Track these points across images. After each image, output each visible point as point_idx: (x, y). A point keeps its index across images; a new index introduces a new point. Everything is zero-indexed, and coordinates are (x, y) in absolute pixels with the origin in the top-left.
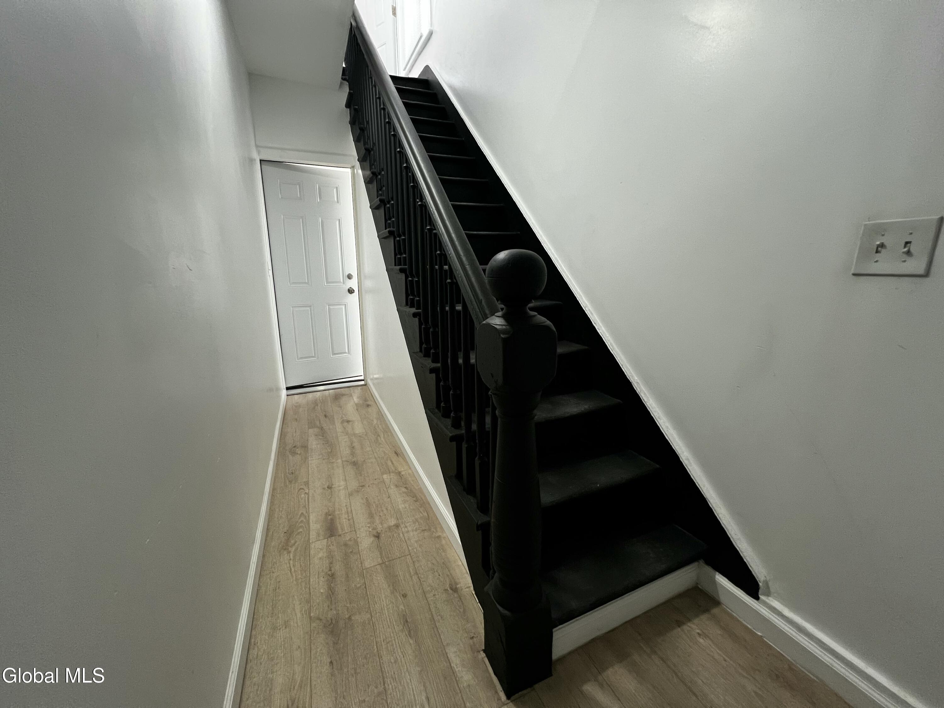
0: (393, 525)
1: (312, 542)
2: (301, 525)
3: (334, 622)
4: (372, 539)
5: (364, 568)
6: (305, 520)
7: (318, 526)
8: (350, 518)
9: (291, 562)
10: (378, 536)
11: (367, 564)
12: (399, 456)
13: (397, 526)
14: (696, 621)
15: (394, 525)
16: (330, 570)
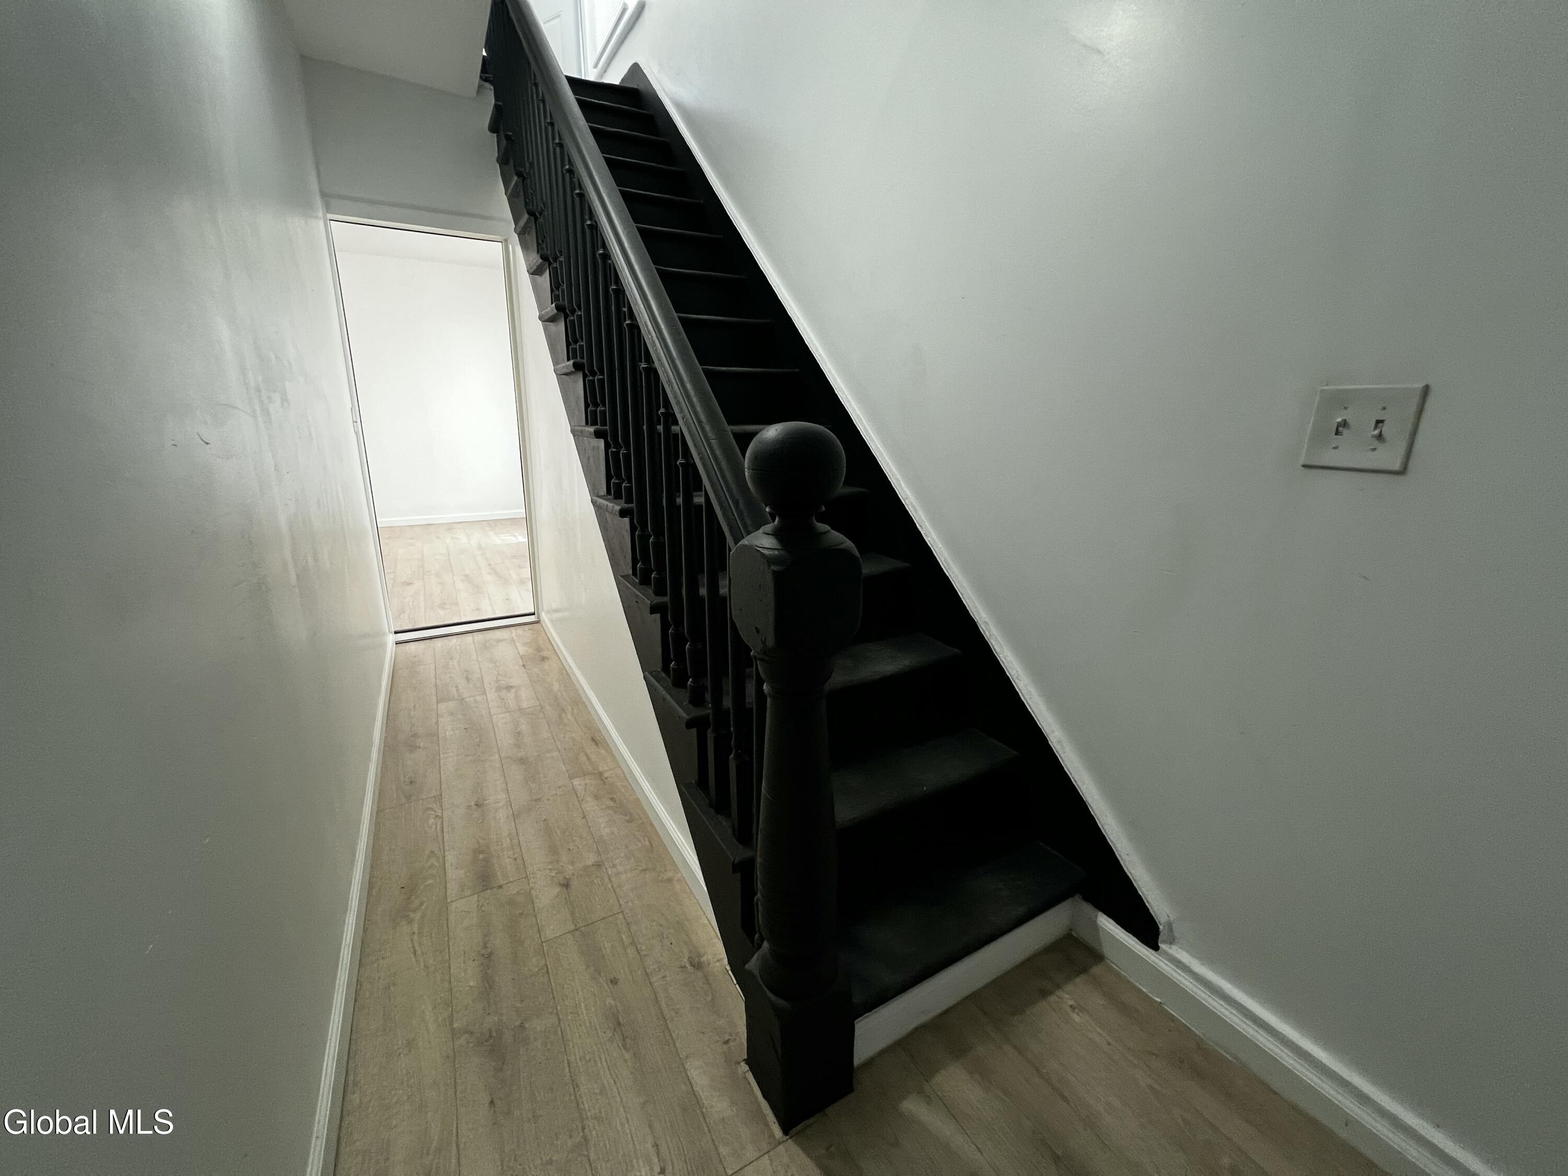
0: (591, 864)
1: (452, 902)
2: (430, 872)
3: (494, 1034)
4: (556, 890)
5: (543, 939)
6: (436, 864)
7: (461, 872)
8: (516, 856)
9: (416, 937)
10: (566, 885)
11: (550, 932)
12: (599, 745)
13: (598, 865)
14: (1070, 987)
15: (593, 865)
16: (485, 947)
